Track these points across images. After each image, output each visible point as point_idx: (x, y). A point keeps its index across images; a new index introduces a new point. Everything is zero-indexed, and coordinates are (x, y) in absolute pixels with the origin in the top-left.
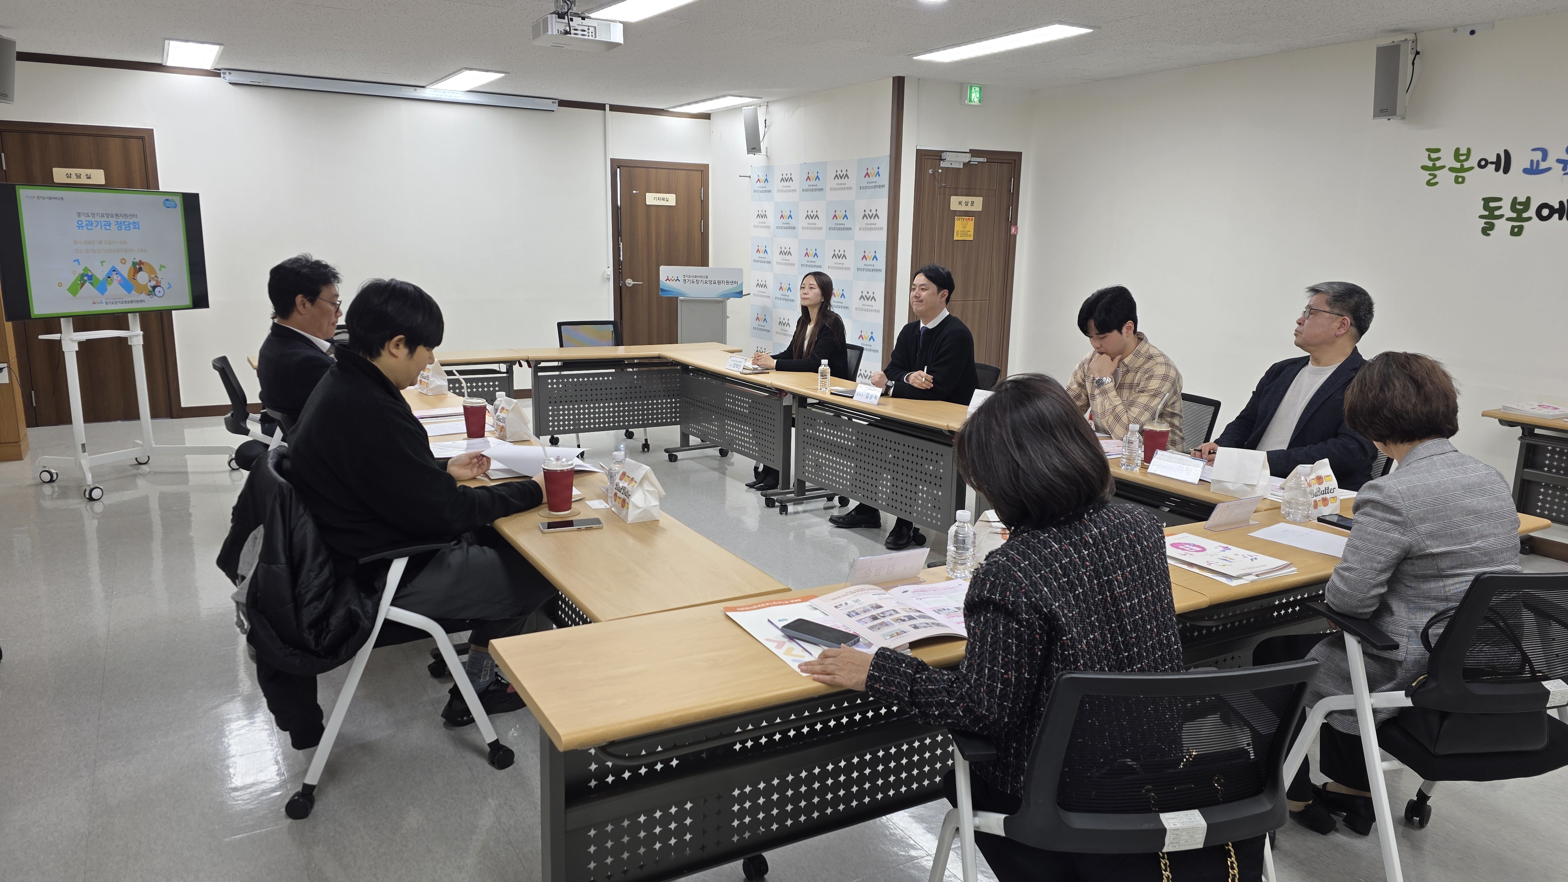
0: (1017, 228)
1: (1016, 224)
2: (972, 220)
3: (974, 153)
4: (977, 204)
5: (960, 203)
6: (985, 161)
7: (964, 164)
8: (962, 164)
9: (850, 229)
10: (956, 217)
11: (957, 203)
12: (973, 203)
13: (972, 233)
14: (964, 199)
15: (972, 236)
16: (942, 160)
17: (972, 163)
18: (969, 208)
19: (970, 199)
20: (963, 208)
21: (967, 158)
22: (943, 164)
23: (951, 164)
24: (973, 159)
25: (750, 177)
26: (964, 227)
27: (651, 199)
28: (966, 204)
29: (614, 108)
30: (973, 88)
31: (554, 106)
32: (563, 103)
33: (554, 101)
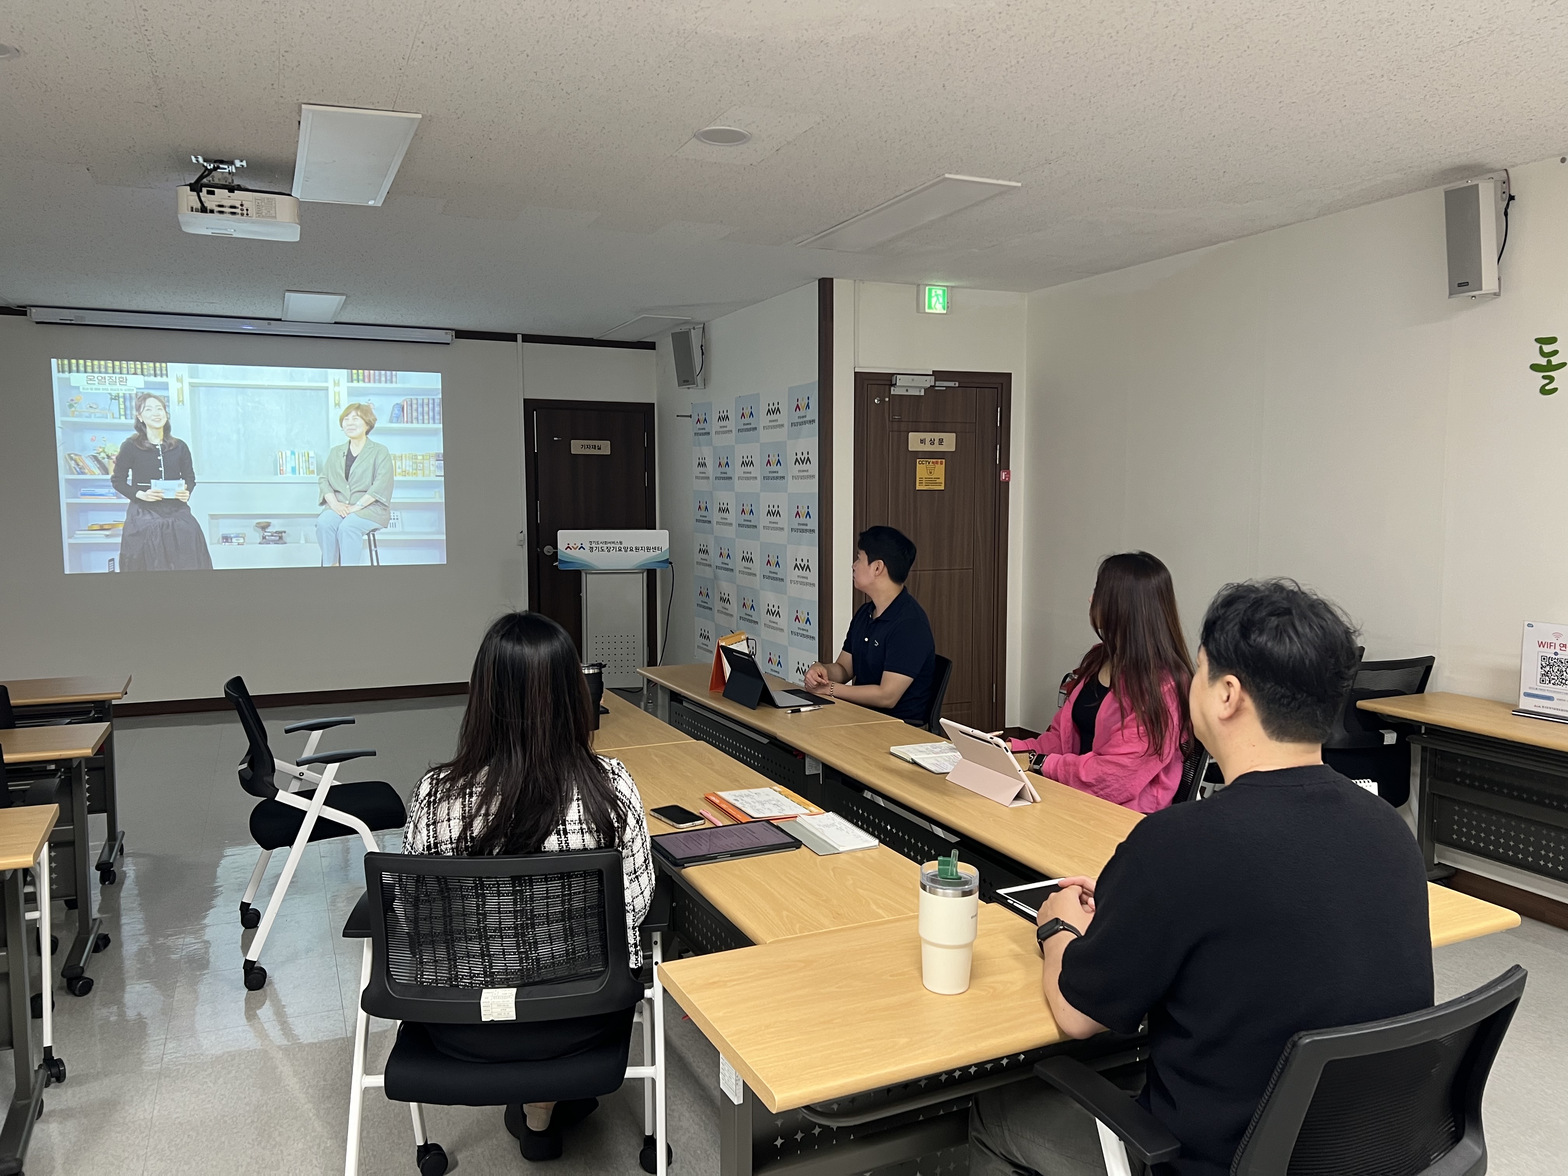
0: (1009, 473)
1: (1008, 468)
2: (941, 463)
3: (938, 375)
4: (949, 442)
5: (922, 441)
6: (957, 385)
7: (926, 390)
8: (923, 391)
9: (783, 478)
10: (918, 460)
11: (916, 441)
12: (941, 441)
13: (942, 480)
14: (928, 436)
15: (943, 485)
16: (892, 385)
17: (936, 388)
18: (936, 448)
19: (937, 436)
20: (928, 448)
21: (929, 382)
22: (894, 391)
23: (907, 390)
24: (938, 383)
25: (691, 416)
26: (931, 473)
27: (577, 447)
28: (932, 442)
29: (528, 338)
30: (933, 291)
31: (449, 338)
32: (461, 334)
33: (447, 331)
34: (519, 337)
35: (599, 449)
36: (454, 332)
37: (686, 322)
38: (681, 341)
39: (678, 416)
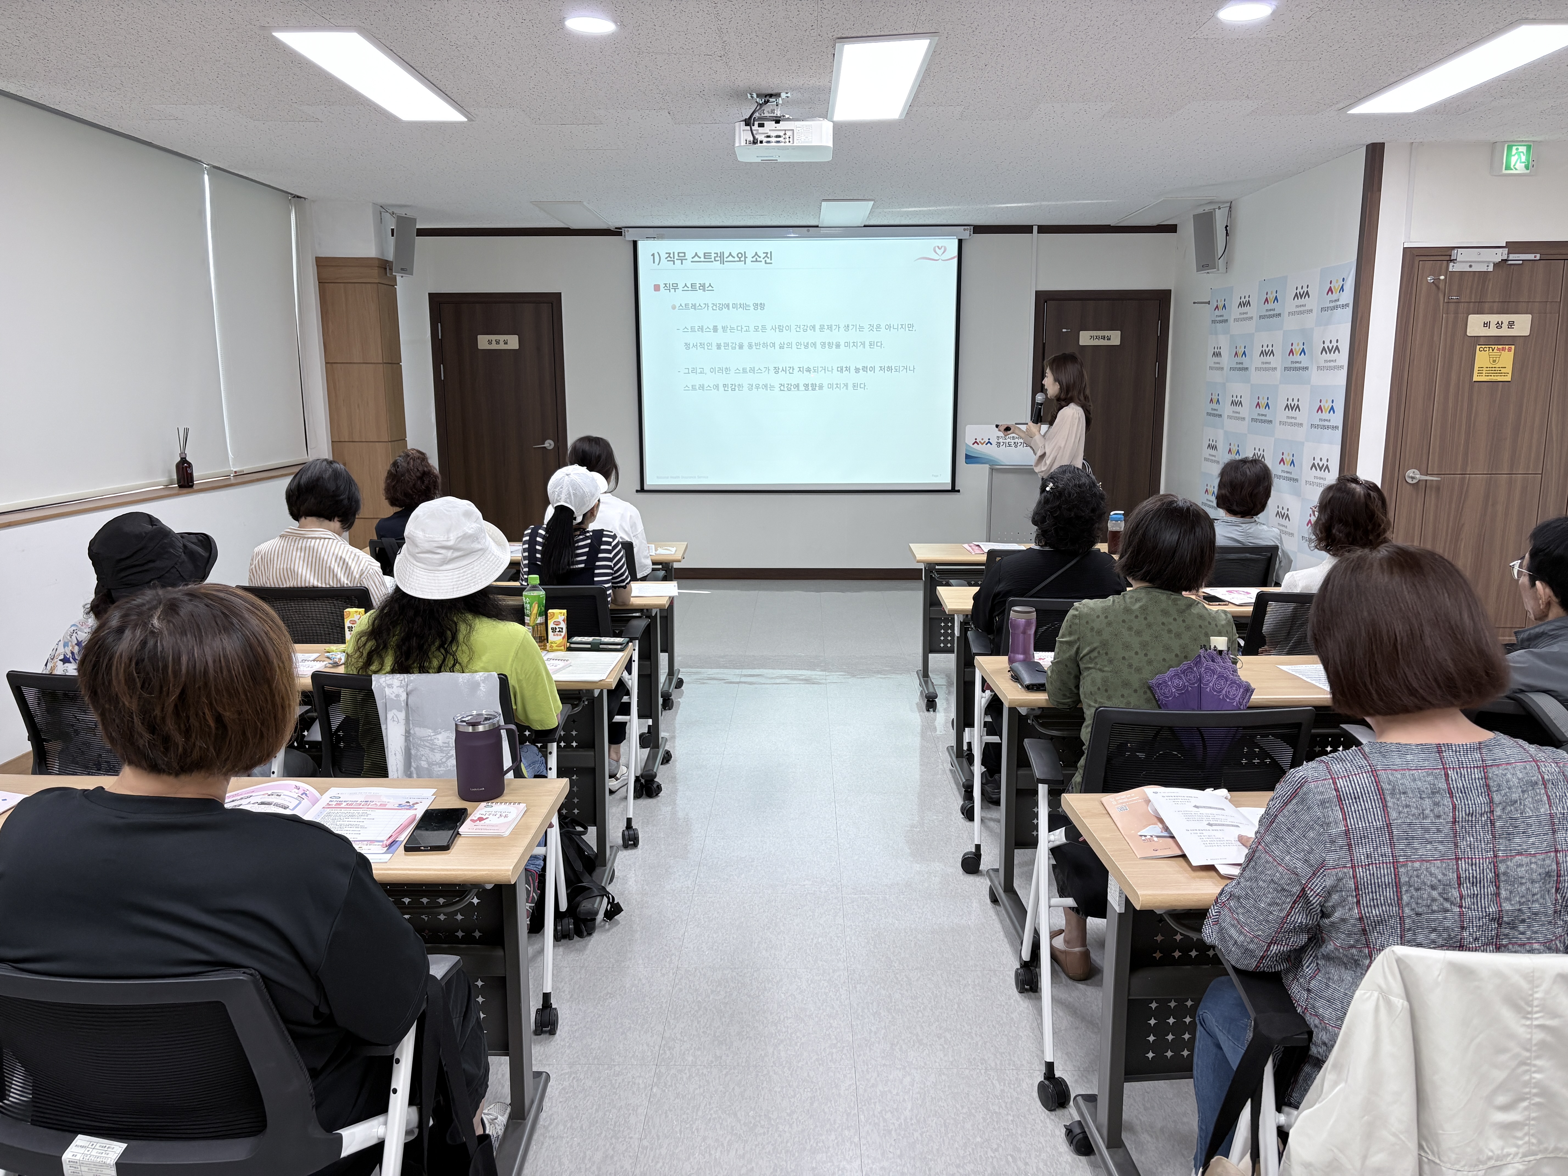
2: (1511, 349)
3: (1514, 246)
4: (1521, 324)
5: (1486, 324)
6: (1538, 257)
7: (1496, 265)
8: (1491, 265)
9: (1307, 368)
10: (1478, 347)
11: (1477, 325)
12: (1511, 324)
13: (1509, 370)
14: (1493, 318)
15: (1511, 374)
16: (1450, 260)
17: (1511, 262)
18: (1504, 332)
19: (1507, 317)
20: (1493, 332)
21: (1501, 255)
22: (1454, 267)
23: (1469, 266)
24: (1512, 256)
25: (1208, 303)
26: (1494, 360)
27: (1086, 338)
28: (1500, 325)
29: (1043, 229)
30: (1514, 148)
31: (965, 234)
32: (979, 229)
33: (966, 227)
34: (1035, 229)
35: (1108, 339)
36: (972, 228)
37: (1211, 203)
38: (1204, 223)
39: (1194, 303)
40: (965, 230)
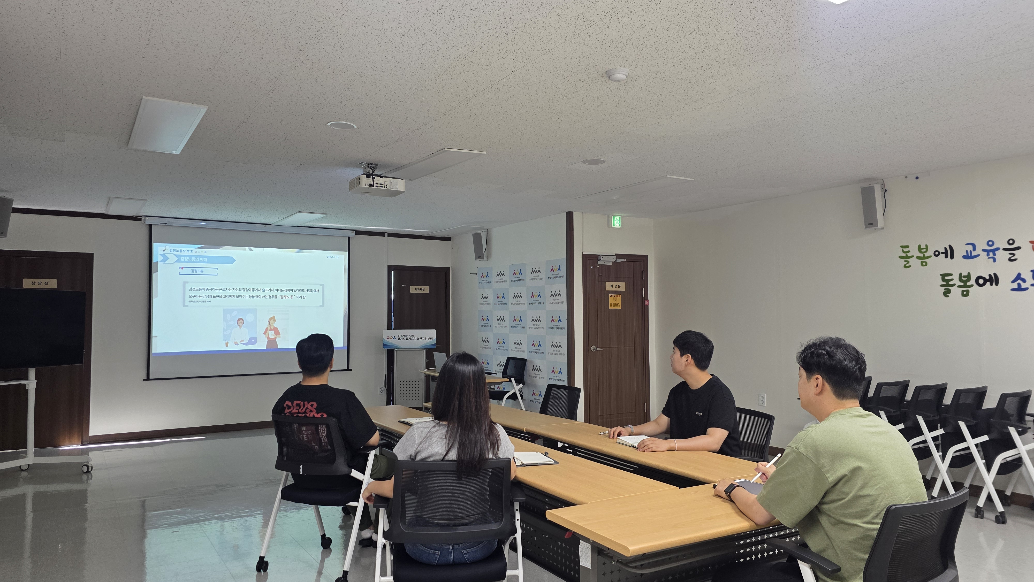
0: (648, 302)
1: (647, 299)
2: (620, 297)
3: (618, 256)
4: (622, 286)
5: (611, 286)
6: (626, 261)
7: (613, 263)
8: (611, 263)
9: (543, 303)
10: (610, 295)
11: (609, 286)
12: (619, 286)
13: (620, 304)
14: (614, 284)
15: (621, 306)
16: (598, 260)
17: (617, 262)
18: (617, 289)
19: (617, 284)
20: (613, 289)
21: (614, 259)
23: (604, 263)
24: (618, 260)
25: (477, 274)
26: (615, 301)
27: (414, 289)
28: (616, 286)
29: (391, 235)
30: (615, 218)
31: (352, 234)
32: (358, 232)
33: (353, 231)
34: (386, 235)
35: (424, 290)
36: (355, 231)
37: (480, 229)
38: (477, 238)
39: (471, 274)
40: (352, 232)
